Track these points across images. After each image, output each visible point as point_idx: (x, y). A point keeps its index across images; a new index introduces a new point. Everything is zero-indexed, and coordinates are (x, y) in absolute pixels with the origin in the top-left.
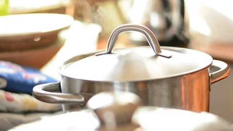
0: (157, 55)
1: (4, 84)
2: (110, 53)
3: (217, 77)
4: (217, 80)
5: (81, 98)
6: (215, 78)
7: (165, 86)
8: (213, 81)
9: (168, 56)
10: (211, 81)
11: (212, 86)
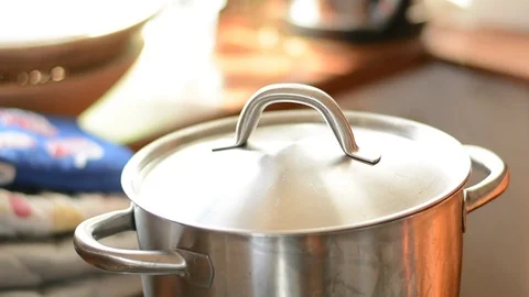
0: (348, 158)
1: (9, 174)
2: (243, 145)
3: (480, 197)
4: (479, 203)
5: (179, 262)
6: (476, 200)
7: (365, 241)
8: (472, 207)
9: (372, 159)
10: (468, 208)
11: (469, 219)
